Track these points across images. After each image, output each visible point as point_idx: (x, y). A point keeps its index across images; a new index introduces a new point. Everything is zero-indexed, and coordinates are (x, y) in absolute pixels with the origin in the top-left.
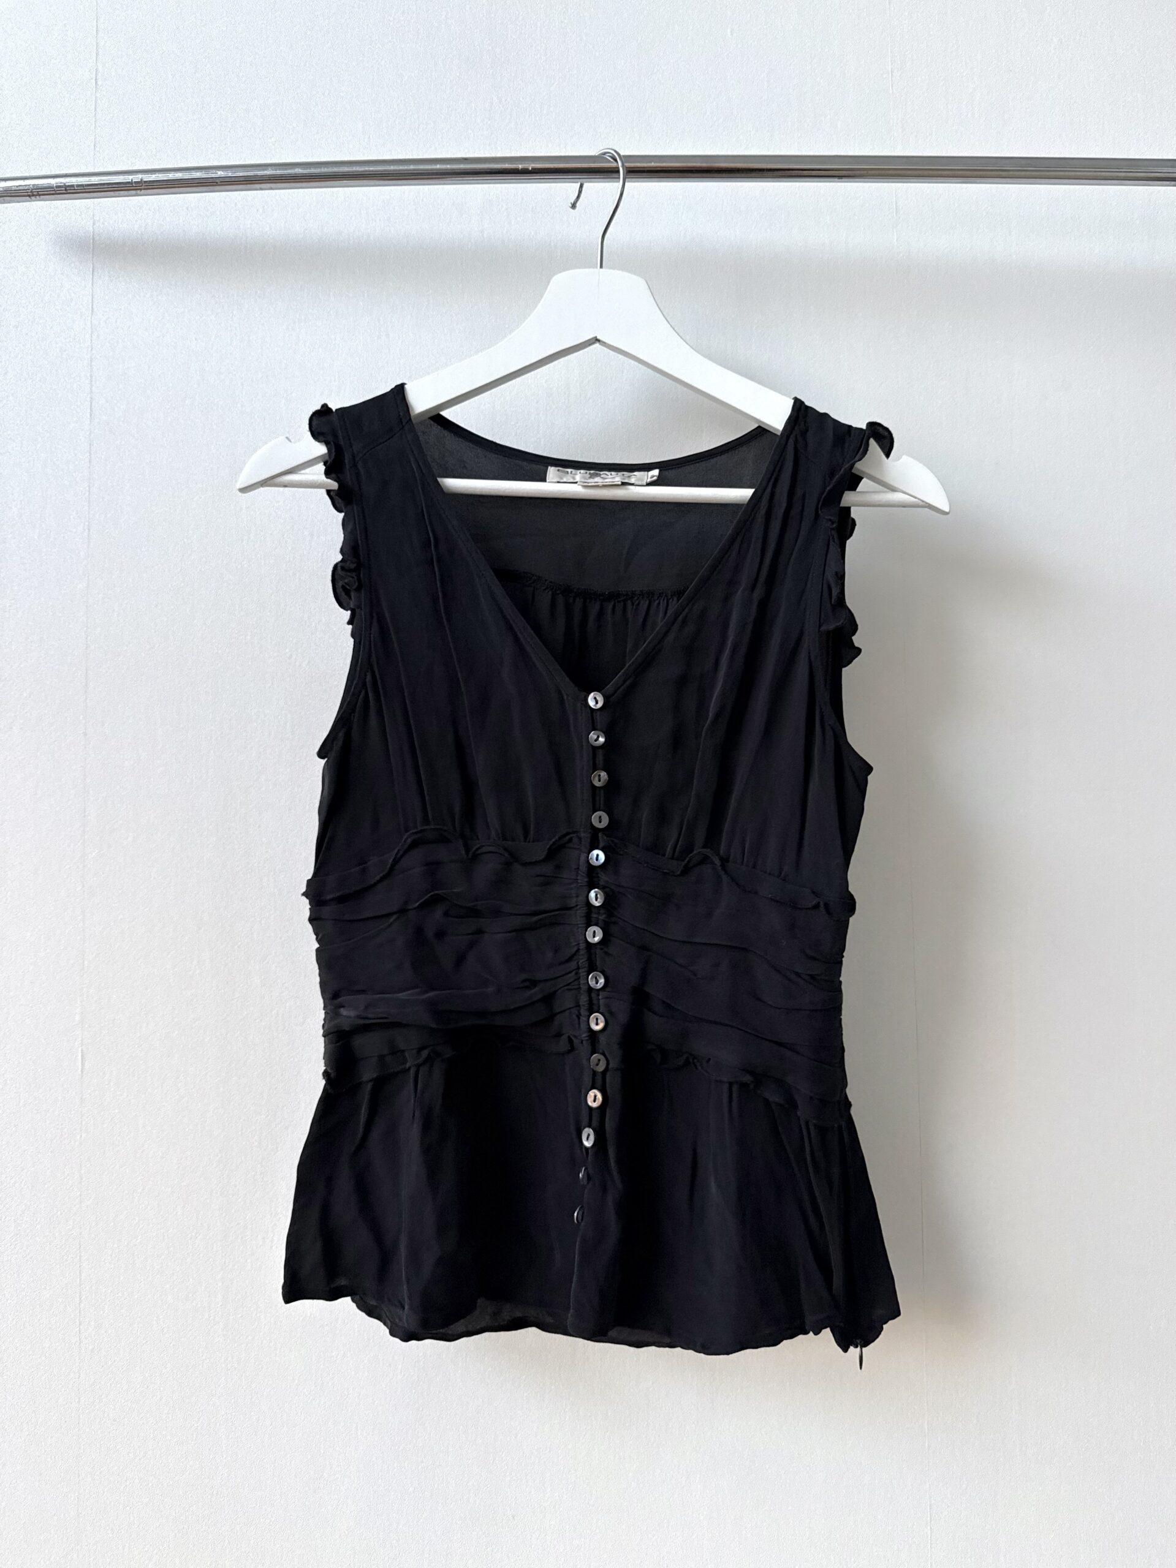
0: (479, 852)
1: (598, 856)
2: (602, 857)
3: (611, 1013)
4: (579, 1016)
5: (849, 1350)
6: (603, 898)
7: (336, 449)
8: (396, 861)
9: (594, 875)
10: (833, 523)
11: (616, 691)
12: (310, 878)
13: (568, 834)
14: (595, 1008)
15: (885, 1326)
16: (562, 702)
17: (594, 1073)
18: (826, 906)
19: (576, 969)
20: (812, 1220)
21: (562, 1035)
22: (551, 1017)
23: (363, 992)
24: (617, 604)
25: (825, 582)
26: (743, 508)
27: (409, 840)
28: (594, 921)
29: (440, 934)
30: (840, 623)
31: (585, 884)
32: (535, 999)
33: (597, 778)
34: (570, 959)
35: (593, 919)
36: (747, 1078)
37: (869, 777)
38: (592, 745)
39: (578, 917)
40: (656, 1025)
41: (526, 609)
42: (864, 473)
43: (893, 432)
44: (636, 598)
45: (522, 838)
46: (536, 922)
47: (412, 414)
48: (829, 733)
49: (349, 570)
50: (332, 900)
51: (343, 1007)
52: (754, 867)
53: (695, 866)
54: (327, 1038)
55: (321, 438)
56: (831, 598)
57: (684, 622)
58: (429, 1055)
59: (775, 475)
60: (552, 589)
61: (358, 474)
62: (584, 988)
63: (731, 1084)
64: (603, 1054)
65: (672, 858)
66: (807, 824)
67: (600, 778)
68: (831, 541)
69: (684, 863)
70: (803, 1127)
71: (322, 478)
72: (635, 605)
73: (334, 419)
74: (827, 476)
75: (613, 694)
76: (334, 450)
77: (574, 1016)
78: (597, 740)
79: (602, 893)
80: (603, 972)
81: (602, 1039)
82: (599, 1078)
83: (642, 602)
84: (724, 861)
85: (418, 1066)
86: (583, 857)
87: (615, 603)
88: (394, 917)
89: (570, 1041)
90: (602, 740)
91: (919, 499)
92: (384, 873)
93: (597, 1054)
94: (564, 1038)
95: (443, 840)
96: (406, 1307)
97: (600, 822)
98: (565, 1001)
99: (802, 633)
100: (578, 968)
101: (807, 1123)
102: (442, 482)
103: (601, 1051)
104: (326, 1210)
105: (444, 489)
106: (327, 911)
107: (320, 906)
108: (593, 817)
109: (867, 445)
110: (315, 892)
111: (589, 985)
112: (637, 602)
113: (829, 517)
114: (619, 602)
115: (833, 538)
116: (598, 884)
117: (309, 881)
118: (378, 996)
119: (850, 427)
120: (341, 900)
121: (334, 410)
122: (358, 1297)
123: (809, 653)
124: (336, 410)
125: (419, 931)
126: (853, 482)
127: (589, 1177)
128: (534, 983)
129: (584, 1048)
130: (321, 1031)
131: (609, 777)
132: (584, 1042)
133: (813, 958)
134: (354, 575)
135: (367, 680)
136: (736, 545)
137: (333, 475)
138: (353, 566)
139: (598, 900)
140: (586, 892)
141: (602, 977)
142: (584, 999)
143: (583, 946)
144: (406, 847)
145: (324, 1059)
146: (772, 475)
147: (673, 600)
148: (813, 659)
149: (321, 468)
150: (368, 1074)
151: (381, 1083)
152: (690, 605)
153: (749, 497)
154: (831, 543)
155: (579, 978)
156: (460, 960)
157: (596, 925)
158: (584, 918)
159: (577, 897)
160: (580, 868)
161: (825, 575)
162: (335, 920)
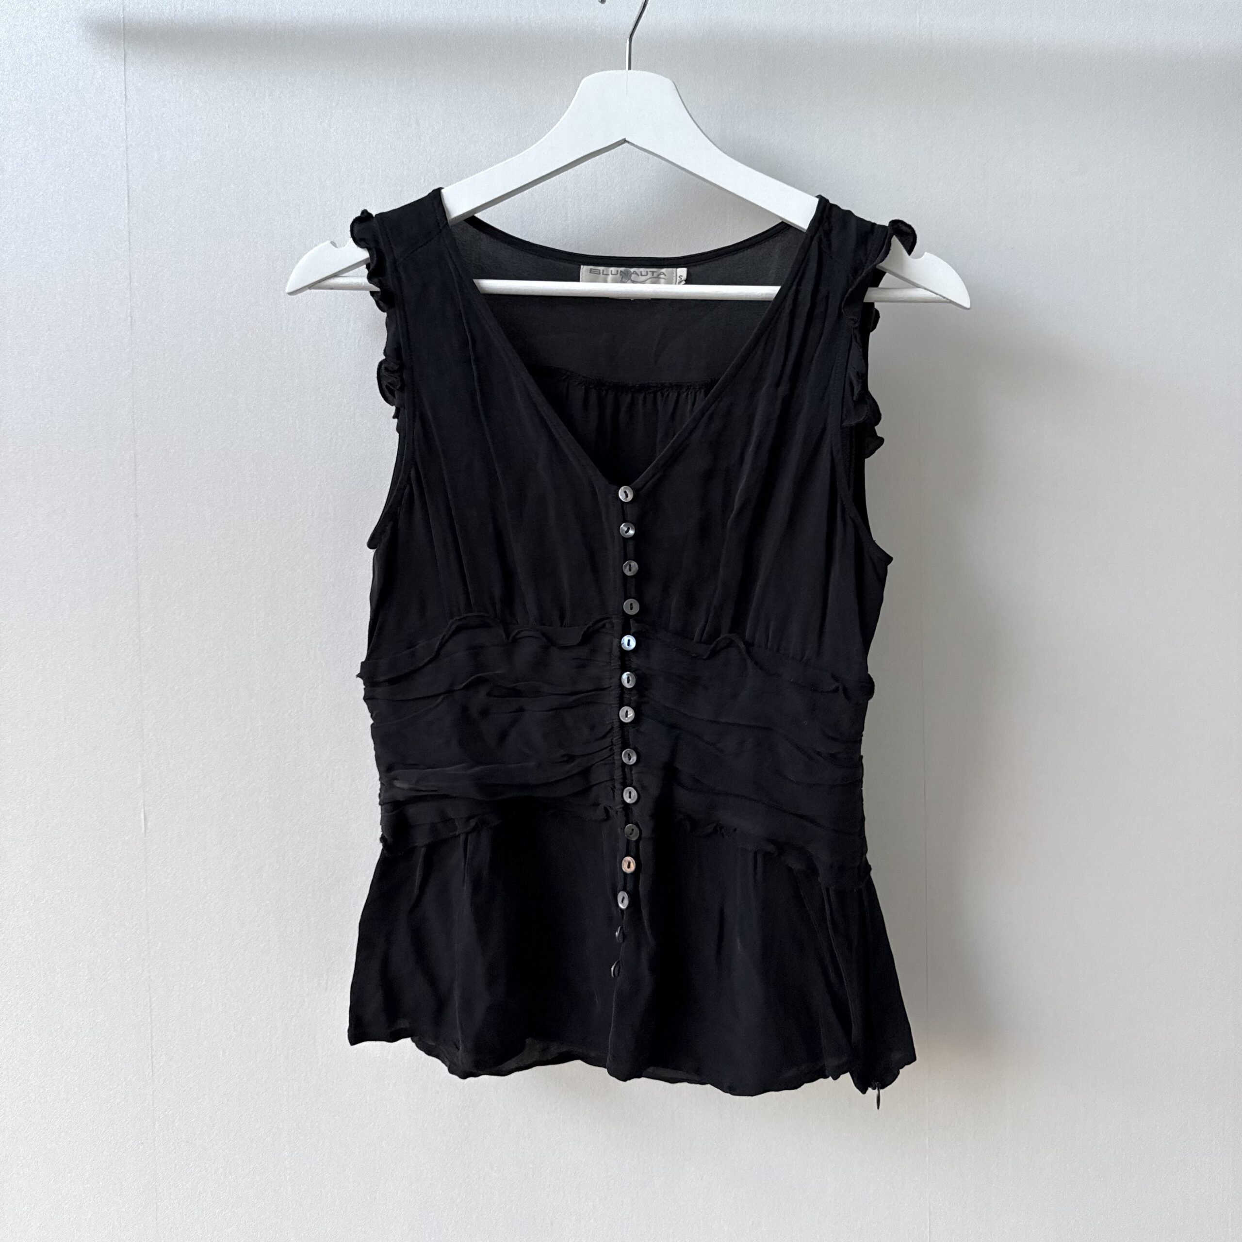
0: (518, 636)
1: (629, 642)
2: (633, 644)
3: (644, 787)
4: (613, 789)
5: (868, 1092)
6: (635, 680)
7: (377, 254)
8: (442, 645)
9: (626, 659)
10: (855, 323)
11: (645, 485)
12: (363, 659)
13: (602, 620)
14: (628, 782)
15: (901, 1071)
16: (594, 494)
17: (628, 841)
18: (845, 690)
19: (610, 746)
20: (832, 975)
21: (598, 805)
22: (587, 790)
23: (414, 766)
24: (647, 396)
25: (847, 379)
26: (770, 306)
27: (453, 627)
28: (626, 701)
29: (485, 713)
30: (862, 419)
31: (618, 667)
32: (574, 772)
33: (628, 567)
34: (604, 737)
35: (625, 699)
36: (770, 848)
37: (889, 567)
38: (622, 537)
39: (612, 698)
40: (684, 798)
41: (560, 404)
42: (886, 270)
43: (915, 229)
44: (665, 390)
45: (559, 624)
46: (575, 701)
47: (449, 219)
48: (850, 528)
49: (393, 372)
50: (385, 681)
51: (396, 779)
52: (778, 651)
53: (722, 649)
54: (383, 807)
55: (363, 243)
56: (853, 394)
57: (711, 418)
58: (477, 823)
59: (799, 274)
60: (585, 384)
61: (399, 279)
62: (618, 763)
63: (756, 853)
64: (637, 824)
65: (700, 642)
66: (828, 611)
67: (631, 568)
68: (853, 340)
69: (712, 646)
70: (824, 892)
71: (365, 281)
72: (665, 396)
73: (374, 225)
74: (850, 275)
75: (642, 488)
76: (375, 256)
77: (609, 789)
78: (627, 532)
79: (633, 675)
80: (635, 749)
81: (636, 811)
82: (633, 846)
83: (671, 395)
84: (749, 645)
85: (467, 834)
86: (616, 641)
87: (646, 395)
88: (442, 697)
89: (606, 811)
90: (631, 532)
91: (940, 296)
92: (432, 657)
93: (631, 825)
94: (601, 807)
95: (485, 625)
96: (461, 1048)
97: (631, 609)
98: (599, 774)
99: (824, 429)
100: (612, 744)
101: (827, 890)
102: (479, 283)
103: (634, 822)
104: (385, 963)
105: (479, 289)
106: (380, 691)
107: (373, 687)
108: (624, 604)
109: (890, 244)
110: (368, 672)
111: (623, 761)
112: (666, 394)
113: (852, 317)
114: (650, 393)
115: (855, 337)
116: (630, 666)
117: (362, 663)
118: (428, 770)
119: (874, 224)
120: (392, 682)
121: (374, 215)
122: (416, 1038)
123: (832, 448)
124: (376, 215)
125: (465, 709)
126: (876, 277)
127: (624, 936)
128: (571, 758)
129: (619, 818)
130: (378, 800)
131: (639, 567)
132: (619, 813)
133: (834, 739)
134: (397, 375)
135: (411, 475)
136: (762, 344)
137: (376, 280)
138: (396, 368)
139: (630, 682)
140: (619, 675)
141: (634, 753)
142: (618, 774)
143: (616, 725)
144: (450, 632)
145: (381, 824)
146: (797, 274)
147: (701, 392)
148: (835, 453)
149: (364, 271)
150: (421, 840)
151: (433, 849)
152: (716, 402)
153: (775, 295)
154: (854, 343)
155: (613, 754)
156: (503, 736)
157: (628, 705)
158: (618, 699)
159: (611, 678)
160: (613, 652)
161: (848, 372)
162: (388, 700)
